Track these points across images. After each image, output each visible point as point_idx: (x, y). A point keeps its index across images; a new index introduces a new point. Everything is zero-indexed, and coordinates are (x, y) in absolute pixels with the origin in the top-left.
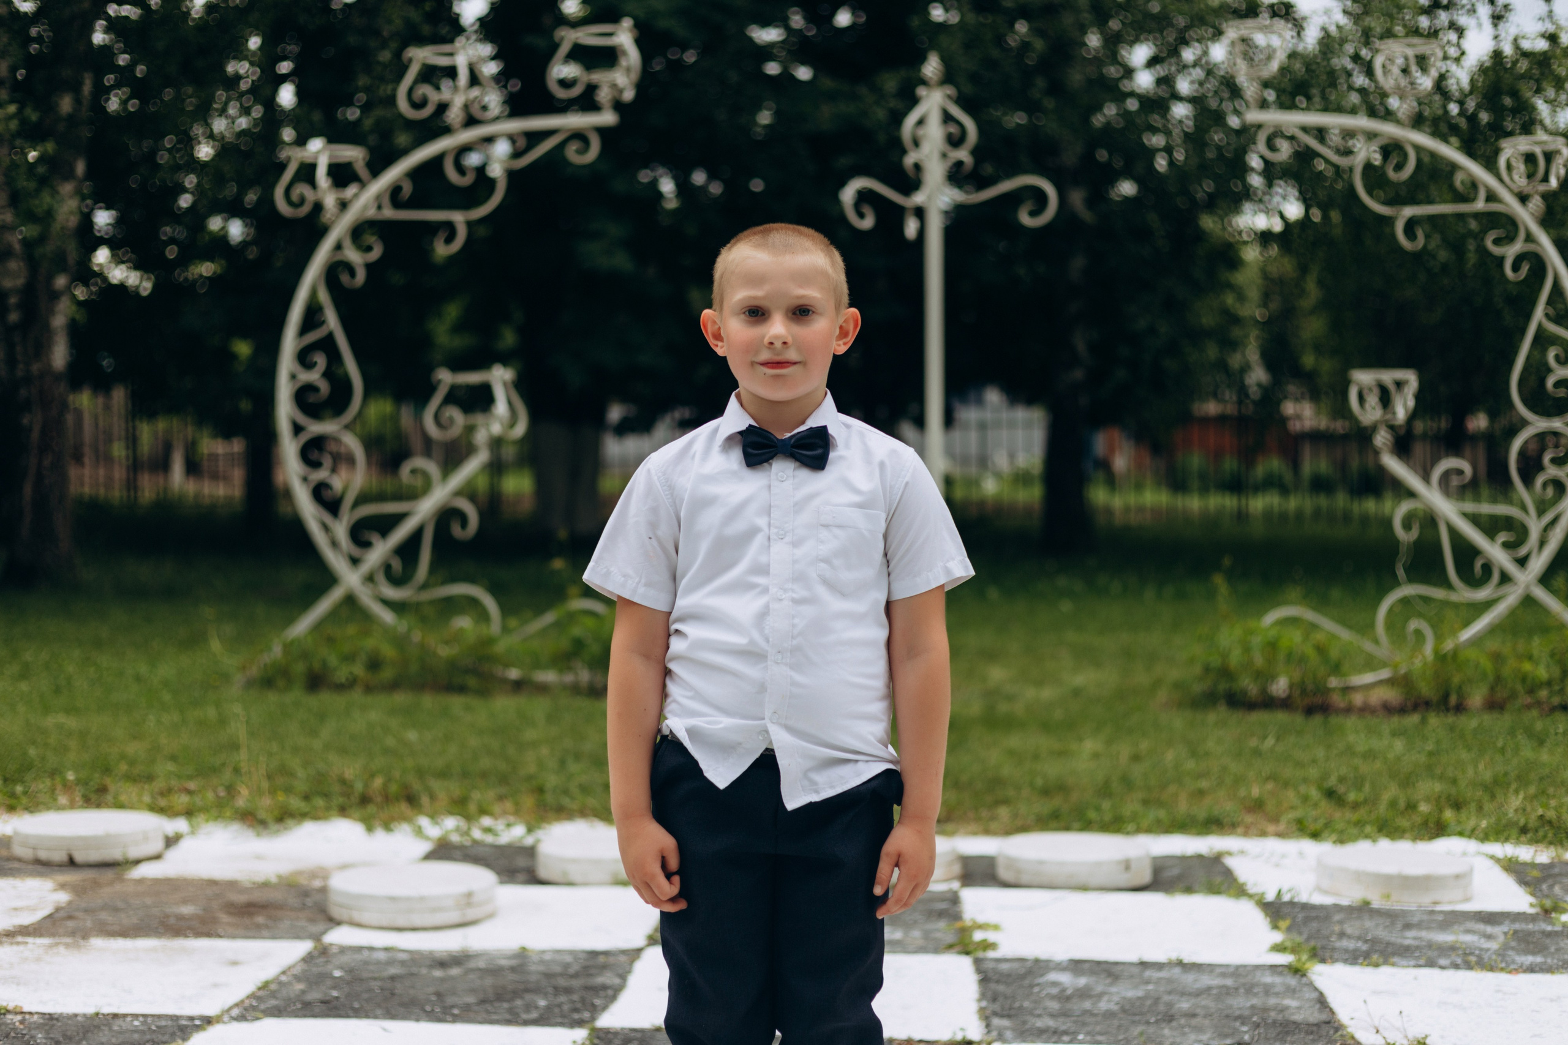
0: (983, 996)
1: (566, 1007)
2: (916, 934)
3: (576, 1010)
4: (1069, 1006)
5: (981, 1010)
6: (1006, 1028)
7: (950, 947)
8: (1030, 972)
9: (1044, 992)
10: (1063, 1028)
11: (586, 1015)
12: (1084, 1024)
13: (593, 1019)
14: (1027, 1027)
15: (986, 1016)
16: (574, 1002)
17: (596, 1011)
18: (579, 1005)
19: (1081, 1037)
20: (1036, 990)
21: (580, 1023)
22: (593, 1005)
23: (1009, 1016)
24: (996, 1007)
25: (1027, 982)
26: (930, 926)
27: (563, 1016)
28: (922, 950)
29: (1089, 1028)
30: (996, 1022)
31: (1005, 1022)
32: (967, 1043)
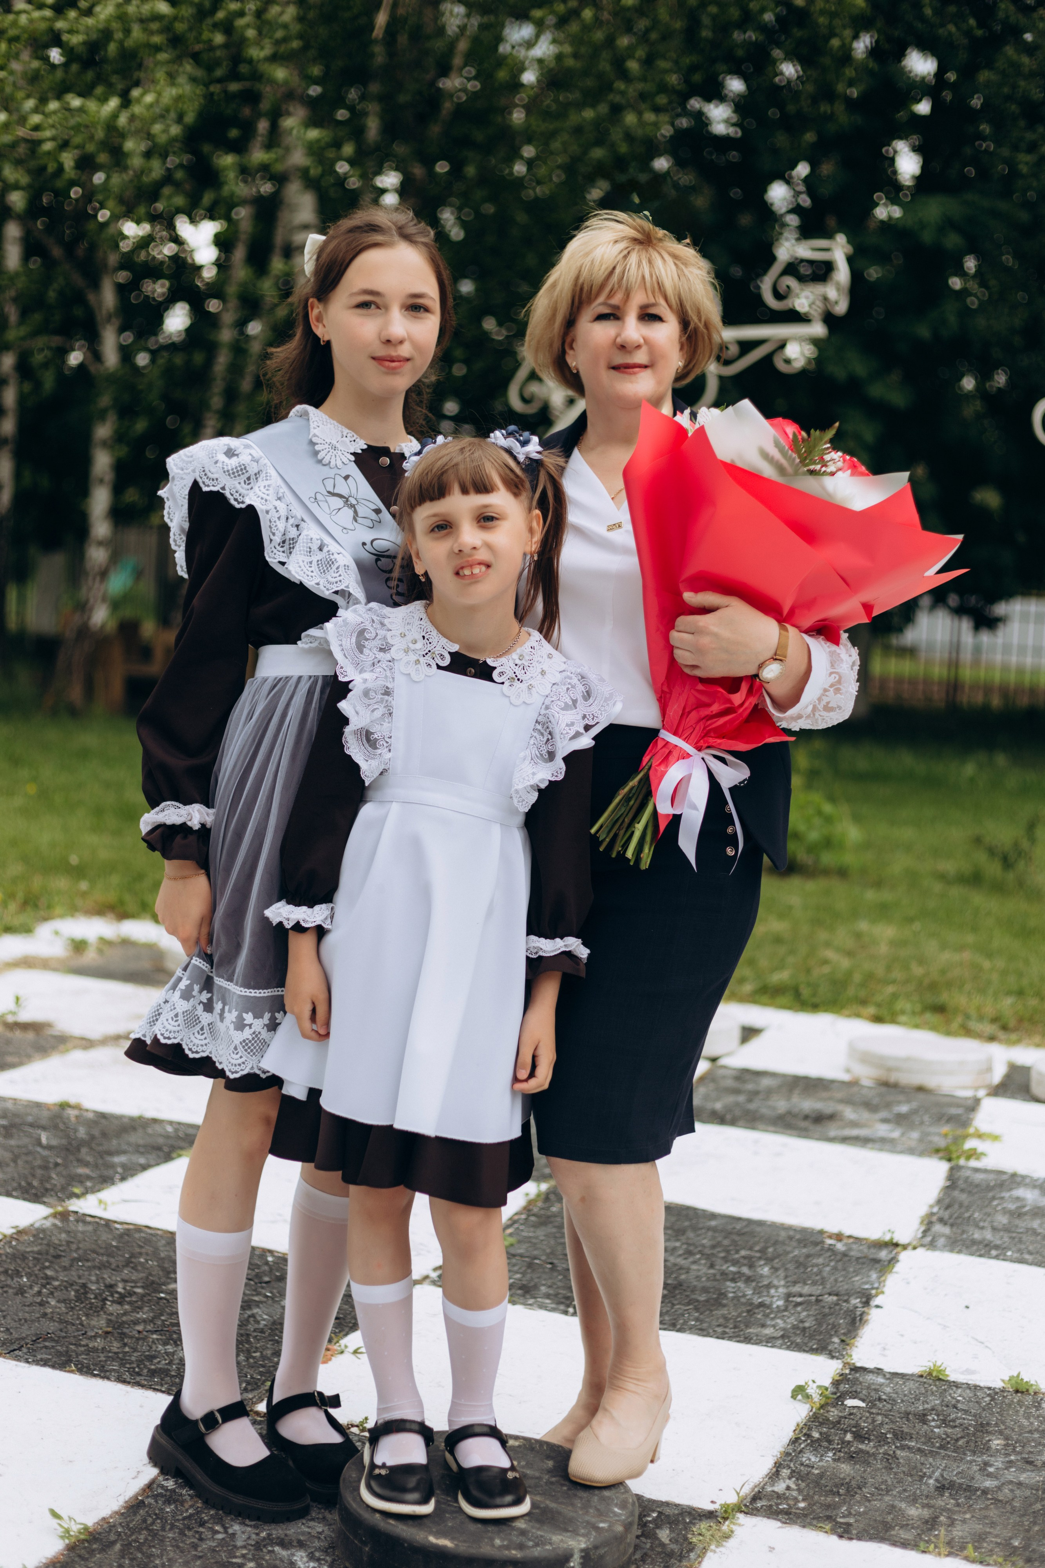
0: (939, 1202)
2: (915, 1135)
4: (1017, 1222)
5: (932, 1214)
6: (943, 1235)
7: (937, 1151)
8: (1001, 1185)
9: (999, 1208)
10: (998, 1242)
12: (1020, 1241)
14: (965, 1236)
15: (928, 1222)
19: (1009, 1253)
20: (995, 1203)
23: (952, 1225)
24: (946, 1215)
25: (991, 1194)
26: (933, 1129)
28: (911, 1151)
29: (1023, 1247)
30: (938, 1228)
31: (946, 1230)
32: (896, 1245)
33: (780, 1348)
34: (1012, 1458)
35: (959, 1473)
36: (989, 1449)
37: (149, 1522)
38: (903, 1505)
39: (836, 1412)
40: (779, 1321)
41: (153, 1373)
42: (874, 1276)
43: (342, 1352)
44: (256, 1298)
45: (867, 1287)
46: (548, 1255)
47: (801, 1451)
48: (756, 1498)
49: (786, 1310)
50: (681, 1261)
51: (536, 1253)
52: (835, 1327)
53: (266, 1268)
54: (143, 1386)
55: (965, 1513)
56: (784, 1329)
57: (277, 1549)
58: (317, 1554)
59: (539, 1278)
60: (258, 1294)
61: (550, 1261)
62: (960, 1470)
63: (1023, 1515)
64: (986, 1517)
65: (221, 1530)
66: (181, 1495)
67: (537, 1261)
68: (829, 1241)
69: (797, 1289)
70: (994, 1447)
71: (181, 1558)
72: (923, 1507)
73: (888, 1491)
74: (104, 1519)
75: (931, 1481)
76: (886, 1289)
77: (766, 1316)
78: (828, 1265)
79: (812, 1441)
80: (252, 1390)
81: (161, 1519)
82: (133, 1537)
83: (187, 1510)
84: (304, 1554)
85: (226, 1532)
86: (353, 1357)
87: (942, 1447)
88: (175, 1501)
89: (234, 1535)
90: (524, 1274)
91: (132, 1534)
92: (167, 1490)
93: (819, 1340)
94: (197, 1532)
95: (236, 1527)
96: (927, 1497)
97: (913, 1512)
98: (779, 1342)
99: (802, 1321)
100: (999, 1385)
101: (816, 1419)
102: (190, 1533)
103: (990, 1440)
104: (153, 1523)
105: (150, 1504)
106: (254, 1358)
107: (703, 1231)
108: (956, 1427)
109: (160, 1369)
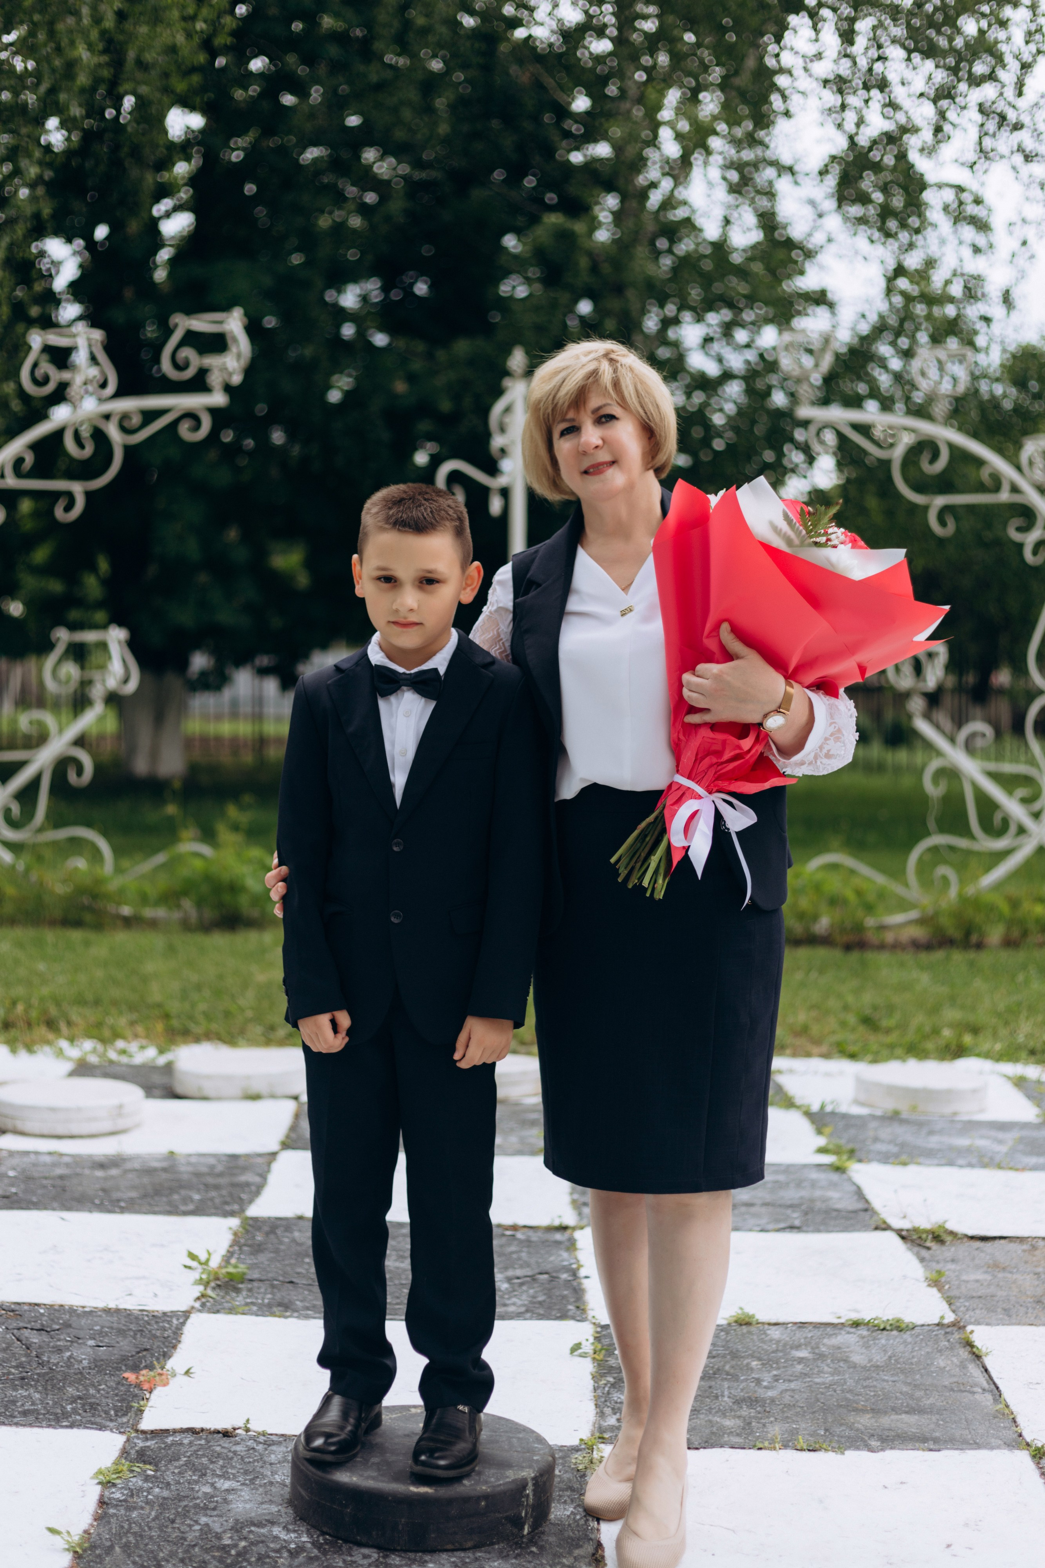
1: (217, 1201)
2: (514, 1140)
3: (226, 1203)
5: (573, 1202)
11: (236, 1207)
13: (243, 1210)
15: (576, 1207)
16: (224, 1196)
17: (243, 1205)
18: (228, 1199)
21: (232, 1214)
22: (241, 1199)
26: (524, 1133)
27: (216, 1208)
28: (519, 1152)
32: (563, 1228)
33: (531, 1319)
34: (775, 1373)
35: (742, 1390)
36: (752, 1369)
37: (126, 1526)
38: (718, 1420)
39: (614, 1361)
40: (514, 1300)
41: (25, 1413)
42: (565, 1255)
43: (174, 1375)
44: (59, 1343)
45: (565, 1263)
46: (283, 1276)
47: (608, 1393)
48: (601, 1430)
49: (514, 1291)
50: (397, 1264)
51: (270, 1275)
52: (564, 1297)
53: (45, 1318)
54: (24, 1425)
55: (768, 1417)
56: (524, 1305)
57: (253, 1528)
58: (291, 1527)
59: (289, 1295)
60: (59, 1340)
61: (287, 1280)
62: (741, 1387)
63: (814, 1412)
64: (787, 1417)
65: (192, 1523)
66: (135, 1502)
67: (276, 1282)
68: (508, 1233)
69: (510, 1273)
70: (754, 1367)
71: (178, 1548)
72: (735, 1417)
73: (699, 1411)
74: (85, 1532)
75: (726, 1399)
76: (582, 1263)
77: (502, 1297)
78: (520, 1251)
79: (612, 1385)
80: (125, 1415)
81: (134, 1523)
82: (124, 1540)
83: (150, 1513)
84: (280, 1529)
85: (200, 1524)
86: (186, 1378)
87: (715, 1374)
88: (135, 1508)
89: (207, 1525)
90: (272, 1293)
91: (121, 1539)
92: (121, 1501)
93: (559, 1309)
94: (174, 1528)
95: (204, 1520)
96: (731, 1410)
97: (728, 1423)
98: (528, 1315)
99: (534, 1297)
100: (724, 1322)
101: (602, 1370)
102: (169, 1530)
103: (748, 1364)
104: (130, 1528)
105: (115, 1514)
106: (103, 1389)
107: (401, 1239)
108: (714, 1357)
109: (28, 1410)
